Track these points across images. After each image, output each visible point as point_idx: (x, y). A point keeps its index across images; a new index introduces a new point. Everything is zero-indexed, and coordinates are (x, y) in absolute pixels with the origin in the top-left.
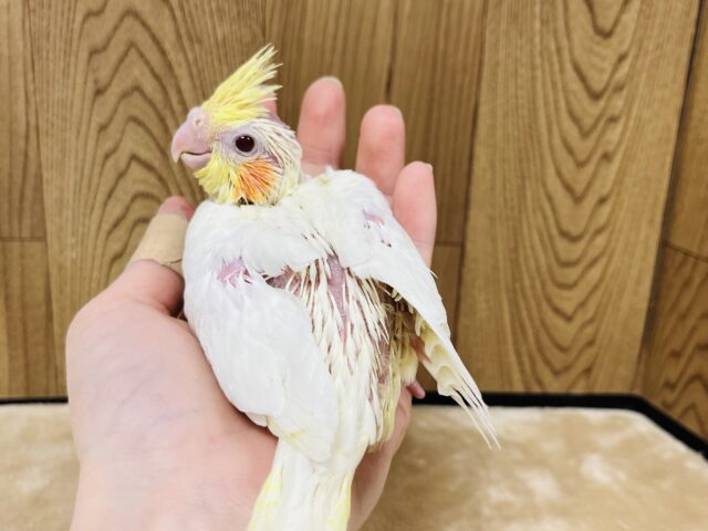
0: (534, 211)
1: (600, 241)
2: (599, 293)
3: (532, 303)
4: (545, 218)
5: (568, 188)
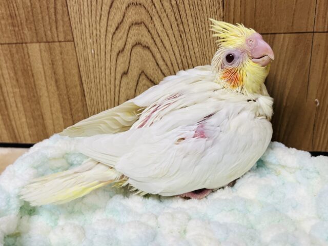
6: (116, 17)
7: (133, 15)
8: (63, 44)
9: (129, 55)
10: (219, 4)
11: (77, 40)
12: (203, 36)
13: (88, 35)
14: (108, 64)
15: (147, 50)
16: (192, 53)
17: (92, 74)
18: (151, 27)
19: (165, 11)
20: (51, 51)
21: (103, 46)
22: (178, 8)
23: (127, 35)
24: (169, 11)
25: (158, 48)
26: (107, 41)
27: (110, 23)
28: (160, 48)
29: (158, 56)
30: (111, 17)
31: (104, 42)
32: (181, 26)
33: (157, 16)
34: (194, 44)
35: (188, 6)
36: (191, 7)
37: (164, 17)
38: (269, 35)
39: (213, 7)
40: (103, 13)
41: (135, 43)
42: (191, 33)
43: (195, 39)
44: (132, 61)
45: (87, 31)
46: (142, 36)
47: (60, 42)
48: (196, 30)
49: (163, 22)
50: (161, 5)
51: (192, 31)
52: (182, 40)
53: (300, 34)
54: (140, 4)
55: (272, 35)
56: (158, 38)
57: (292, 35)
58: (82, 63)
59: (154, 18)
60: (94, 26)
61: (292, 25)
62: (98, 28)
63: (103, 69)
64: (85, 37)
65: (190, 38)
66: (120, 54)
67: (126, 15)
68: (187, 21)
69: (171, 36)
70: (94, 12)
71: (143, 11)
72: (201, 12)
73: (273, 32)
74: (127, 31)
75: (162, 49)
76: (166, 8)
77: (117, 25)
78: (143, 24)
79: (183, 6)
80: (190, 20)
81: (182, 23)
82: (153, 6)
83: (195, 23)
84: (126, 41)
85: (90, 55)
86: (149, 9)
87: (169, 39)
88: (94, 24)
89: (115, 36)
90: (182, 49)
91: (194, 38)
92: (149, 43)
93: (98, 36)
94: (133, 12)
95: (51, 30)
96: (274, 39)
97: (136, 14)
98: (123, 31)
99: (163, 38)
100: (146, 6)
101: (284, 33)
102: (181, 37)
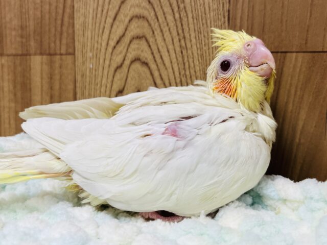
6: (118, 30)
7: (135, 29)
8: (64, 57)
9: (126, 71)
10: (224, 17)
11: (78, 53)
12: (206, 52)
13: (89, 48)
14: (104, 81)
15: (146, 66)
16: (192, 72)
17: (87, 91)
18: (152, 42)
19: (168, 25)
20: (51, 64)
21: (101, 61)
22: (181, 22)
23: (128, 49)
24: (172, 24)
25: (157, 65)
26: (107, 55)
27: (112, 36)
28: (159, 64)
29: (156, 74)
30: (113, 30)
31: (104, 57)
32: (183, 42)
33: (159, 30)
34: (195, 62)
35: (192, 20)
36: (195, 21)
37: (166, 31)
38: (279, 54)
39: (217, 21)
40: (106, 26)
41: (134, 59)
42: (193, 50)
43: (197, 56)
44: (129, 79)
45: (89, 44)
46: (142, 51)
47: (61, 54)
48: (198, 46)
49: (165, 36)
50: (164, 19)
51: (195, 47)
52: (183, 57)
53: (316, 54)
54: (143, 17)
55: (283, 54)
56: (158, 54)
57: (305, 54)
58: (79, 78)
59: (156, 33)
60: (96, 39)
61: (306, 43)
62: (100, 41)
63: (99, 85)
64: (85, 50)
65: (191, 54)
66: (118, 70)
67: (129, 28)
68: (190, 35)
69: (172, 52)
70: (97, 25)
71: (146, 24)
72: (205, 26)
73: (283, 50)
74: (127, 45)
75: (161, 66)
76: (169, 21)
77: (118, 38)
78: (144, 39)
79: (186, 19)
80: (193, 35)
81: (184, 38)
82: (156, 20)
83: (197, 38)
84: (126, 55)
85: (88, 70)
86: (152, 23)
87: (169, 56)
88: (96, 36)
89: (115, 50)
90: (182, 67)
91: (195, 54)
92: (149, 59)
93: (99, 50)
94: (136, 25)
95: (55, 42)
96: (284, 58)
97: (138, 27)
98: (123, 45)
99: (163, 54)
100: (149, 20)
101: (297, 52)
102: (182, 53)
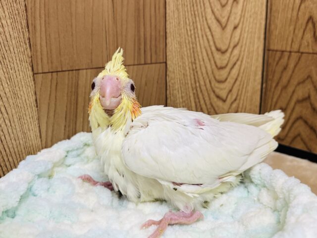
0: (202, 36)
1: (236, 52)
2: (238, 83)
3: (206, 94)
4: (208, 40)
5: (218, 21)
